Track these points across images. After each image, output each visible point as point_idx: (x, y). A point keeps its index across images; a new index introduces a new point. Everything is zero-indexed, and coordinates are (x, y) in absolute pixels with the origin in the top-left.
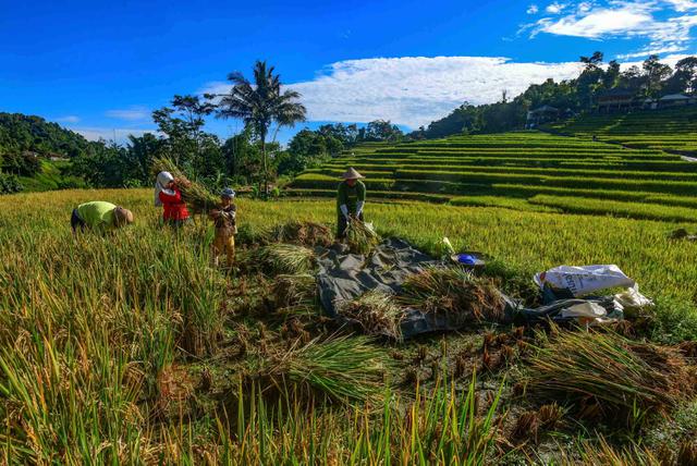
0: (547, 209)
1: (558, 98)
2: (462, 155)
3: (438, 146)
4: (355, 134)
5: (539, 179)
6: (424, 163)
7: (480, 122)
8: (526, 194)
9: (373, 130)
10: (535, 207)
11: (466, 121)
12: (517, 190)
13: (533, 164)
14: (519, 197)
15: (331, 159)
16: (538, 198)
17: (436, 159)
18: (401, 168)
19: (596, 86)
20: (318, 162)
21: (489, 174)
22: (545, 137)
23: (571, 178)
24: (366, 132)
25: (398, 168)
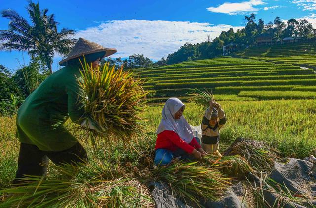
0: (250, 99)
1: (237, 38)
2: (194, 72)
3: (178, 68)
4: (121, 64)
5: (240, 82)
6: (172, 78)
7: (197, 53)
8: (236, 92)
9: (133, 61)
10: (244, 98)
11: (185, 53)
12: (229, 90)
14: (231, 94)
16: (242, 93)
17: (179, 75)
18: (158, 83)
19: (255, 32)
21: (211, 82)
22: (235, 60)
23: (256, 81)
24: (129, 62)
25: (156, 83)
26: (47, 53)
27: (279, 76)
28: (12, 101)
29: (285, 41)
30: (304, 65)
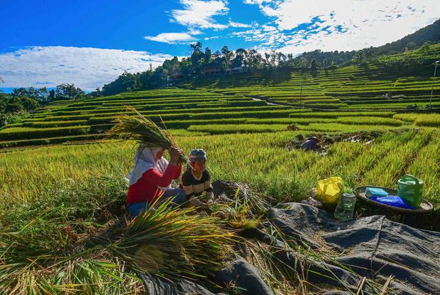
0: (201, 133)
1: (183, 68)
3: (114, 99)
4: (46, 95)
5: (188, 116)
6: (109, 112)
7: (138, 83)
8: (185, 126)
9: (62, 91)
10: (194, 133)
11: (124, 83)
12: (177, 124)
13: (181, 107)
14: (179, 128)
15: (29, 115)
16: (192, 127)
17: (118, 108)
18: (93, 117)
19: (201, 62)
22: (182, 91)
23: (206, 113)
24: (56, 93)
25: (90, 117)
27: (231, 108)
29: (235, 71)
30: (256, 97)
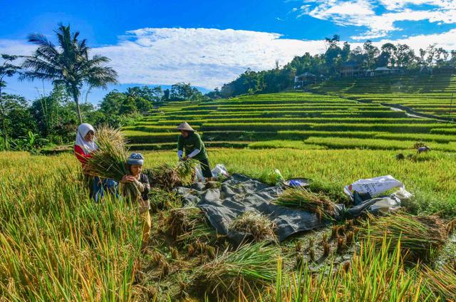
0: (318, 147)
1: (314, 67)
2: (253, 110)
3: (233, 103)
4: (161, 95)
5: (309, 126)
6: (224, 117)
7: (261, 84)
8: (302, 137)
9: (176, 91)
10: (310, 146)
11: (248, 84)
12: (295, 134)
13: (303, 115)
14: (296, 140)
15: (142, 117)
16: (310, 139)
17: (233, 114)
18: (206, 123)
19: (337, 60)
20: (132, 120)
21: (273, 124)
22: (308, 96)
23: (330, 124)
24: (171, 93)
25: (203, 122)
26: (74, 84)
27: (360, 119)
28: (29, 139)
29: (378, 71)
30: (397, 106)
